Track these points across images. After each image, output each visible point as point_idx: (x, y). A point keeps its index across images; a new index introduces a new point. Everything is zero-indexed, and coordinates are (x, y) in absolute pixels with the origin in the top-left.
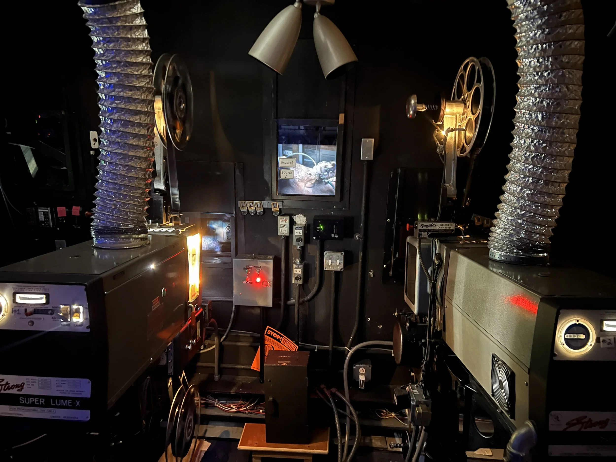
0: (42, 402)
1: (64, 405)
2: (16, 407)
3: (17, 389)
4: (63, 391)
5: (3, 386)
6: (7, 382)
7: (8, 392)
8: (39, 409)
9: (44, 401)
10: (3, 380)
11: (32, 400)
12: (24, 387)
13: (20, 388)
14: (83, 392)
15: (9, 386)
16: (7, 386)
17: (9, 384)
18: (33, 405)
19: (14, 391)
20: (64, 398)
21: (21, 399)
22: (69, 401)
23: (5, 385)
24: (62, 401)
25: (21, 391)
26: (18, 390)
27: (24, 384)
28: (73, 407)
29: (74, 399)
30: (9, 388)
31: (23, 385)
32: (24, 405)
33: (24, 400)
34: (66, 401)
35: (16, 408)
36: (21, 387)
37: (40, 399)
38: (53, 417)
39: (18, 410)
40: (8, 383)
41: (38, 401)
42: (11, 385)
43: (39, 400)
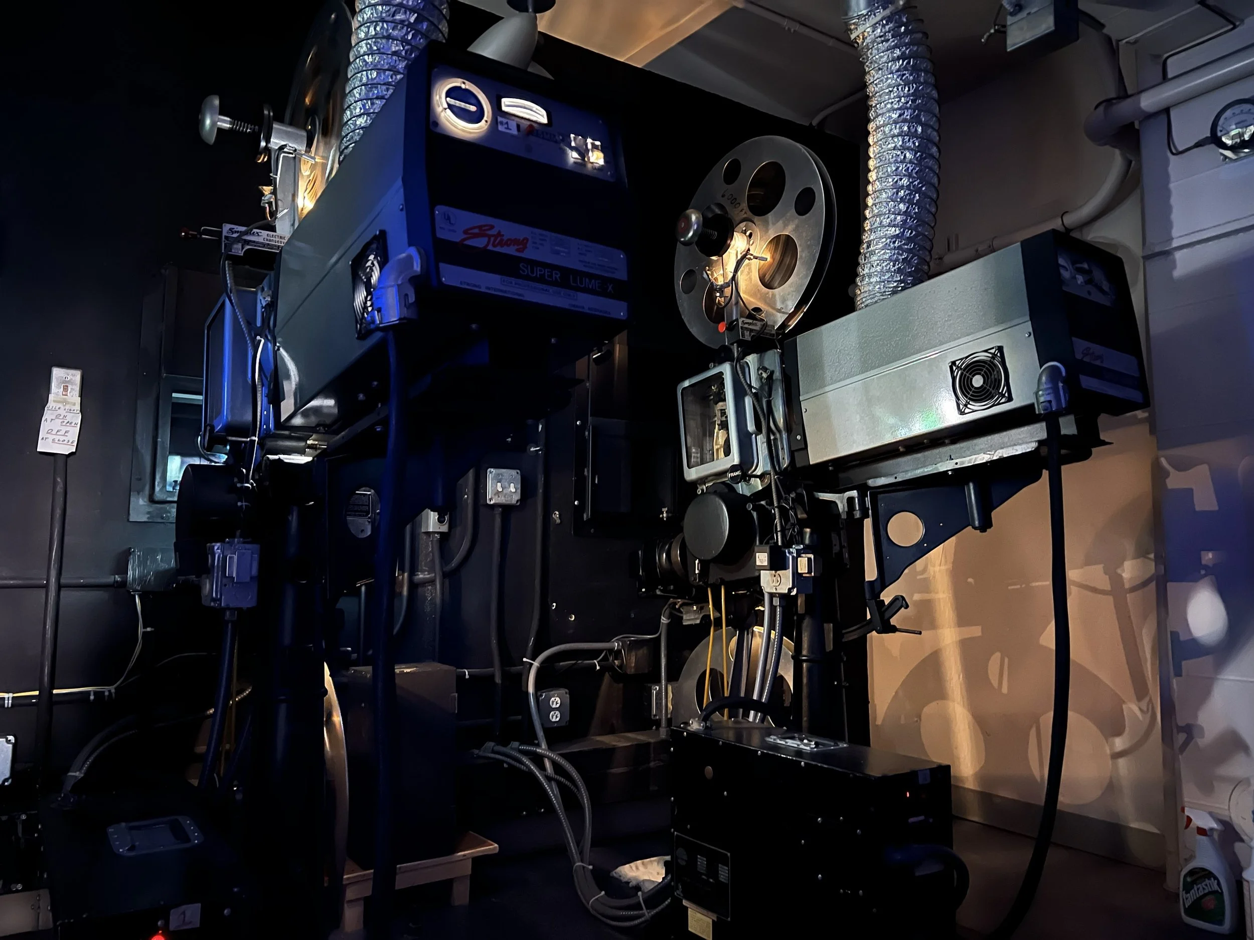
0: (555, 277)
1: (590, 287)
2: (513, 280)
3: (516, 247)
4: (589, 263)
5: (492, 239)
6: (499, 232)
7: (498, 249)
8: (552, 289)
9: (559, 275)
10: (492, 227)
11: (540, 271)
12: (528, 245)
13: (521, 246)
14: (616, 269)
15: (502, 240)
16: (499, 239)
17: (503, 235)
18: (541, 280)
19: (511, 250)
20: (591, 276)
21: (523, 266)
22: (597, 281)
23: (496, 236)
24: (587, 280)
25: (522, 252)
26: (518, 250)
27: (527, 239)
28: (603, 293)
29: (605, 280)
30: (501, 244)
31: (525, 241)
32: (527, 278)
33: (527, 268)
34: (593, 281)
35: (514, 282)
36: (522, 244)
37: (554, 272)
38: (574, 306)
39: (517, 286)
40: (502, 233)
41: (549, 274)
42: (505, 238)
43: (552, 274)
